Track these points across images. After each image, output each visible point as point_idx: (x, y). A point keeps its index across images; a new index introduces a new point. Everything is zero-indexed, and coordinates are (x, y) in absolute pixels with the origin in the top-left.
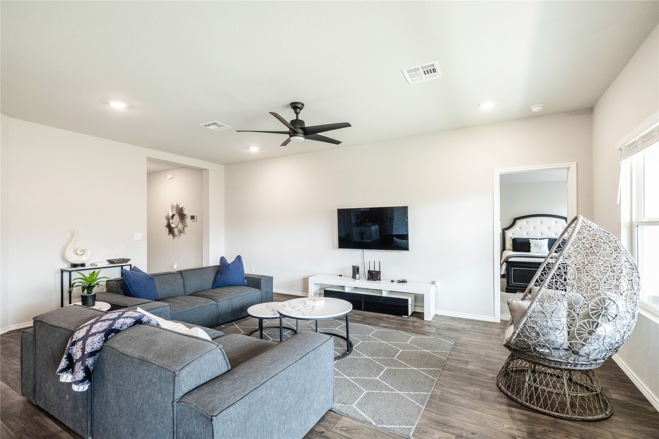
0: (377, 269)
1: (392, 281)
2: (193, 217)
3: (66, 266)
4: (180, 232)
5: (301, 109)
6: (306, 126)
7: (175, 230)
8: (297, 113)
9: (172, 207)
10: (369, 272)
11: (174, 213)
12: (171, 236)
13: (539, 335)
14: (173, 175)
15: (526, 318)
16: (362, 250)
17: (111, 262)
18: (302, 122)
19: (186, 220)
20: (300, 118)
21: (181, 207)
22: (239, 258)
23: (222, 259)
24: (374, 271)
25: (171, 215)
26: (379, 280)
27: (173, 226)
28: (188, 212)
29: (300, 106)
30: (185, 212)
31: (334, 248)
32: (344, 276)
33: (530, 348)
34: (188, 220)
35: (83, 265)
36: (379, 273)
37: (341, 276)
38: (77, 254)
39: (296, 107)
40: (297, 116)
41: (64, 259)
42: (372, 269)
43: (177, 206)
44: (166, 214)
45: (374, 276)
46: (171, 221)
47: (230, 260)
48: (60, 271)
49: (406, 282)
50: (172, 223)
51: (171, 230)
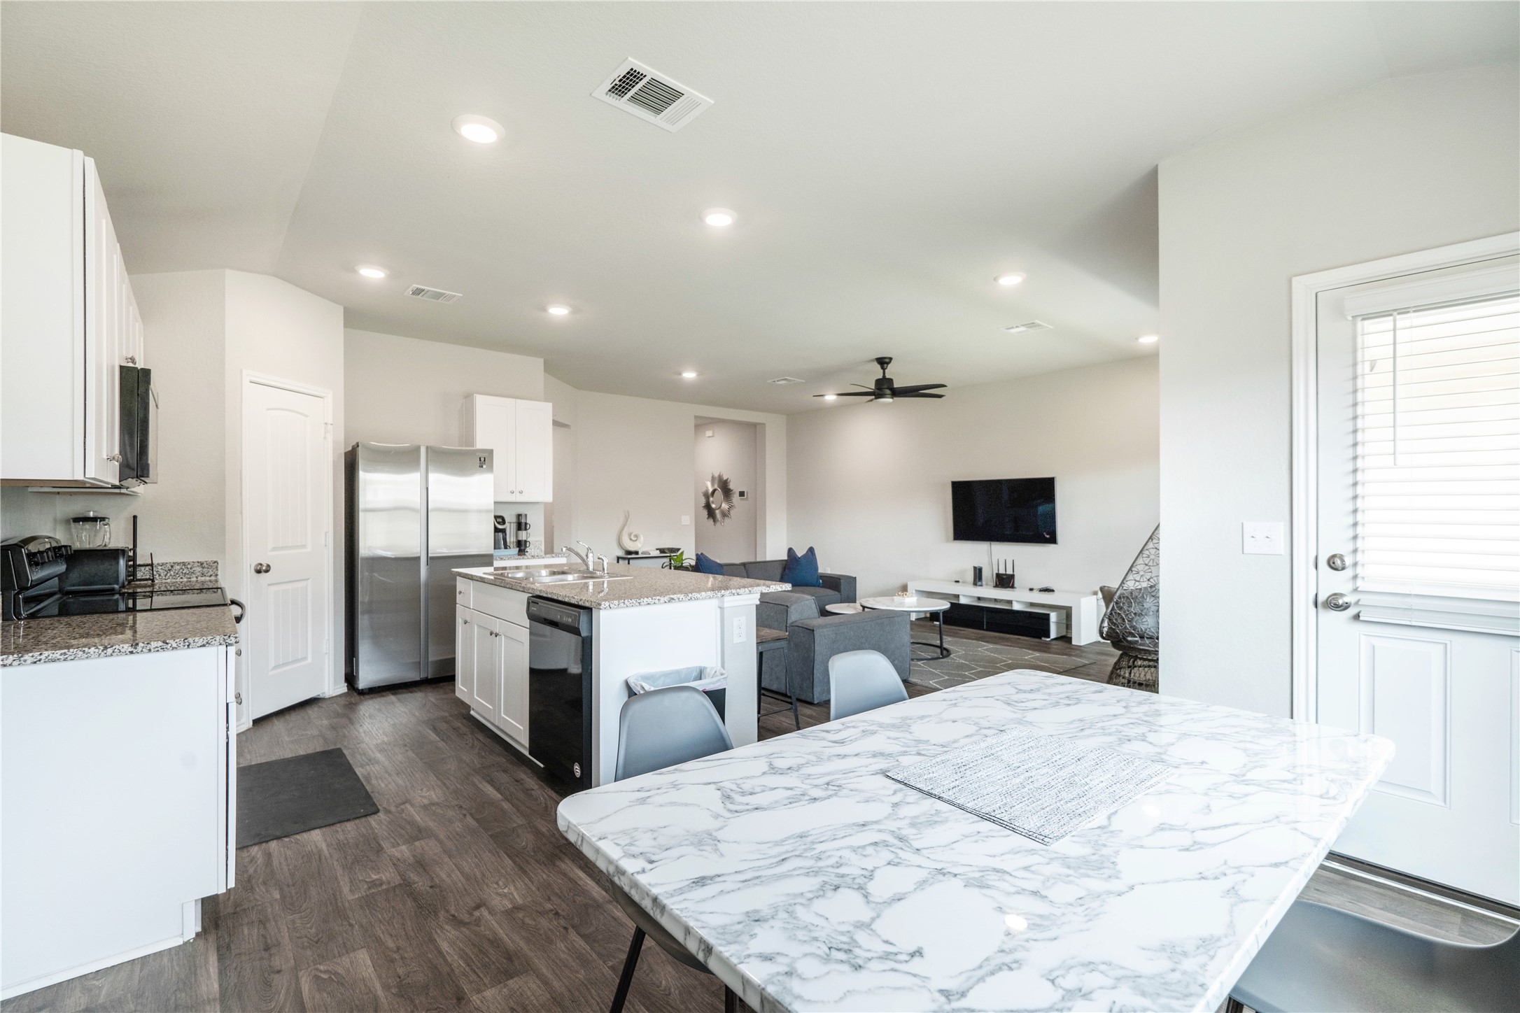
0: (1009, 572)
1: (1031, 590)
2: (742, 494)
3: (621, 553)
4: (724, 515)
5: (888, 363)
6: (895, 386)
7: (717, 512)
8: (884, 369)
9: (713, 479)
10: (998, 575)
11: (716, 487)
12: (711, 521)
13: (1124, 621)
14: (713, 433)
15: (1112, 604)
16: (989, 543)
17: (662, 551)
18: (891, 381)
19: (732, 498)
20: (888, 376)
21: (725, 479)
22: (811, 550)
23: (790, 551)
24: (1006, 574)
25: (711, 490)
26: (1013, 587)
27: (713, 506)
28: (734, 486)
29: (887, 360)
30: (731, 486)
31: (948, 541)
32: (964, 582)
33: (1119, 636)
34: (736, 498)
35: (637, 553)
36: (1012, 576)
37: (957, 582)
38: (631, 539)
39: (883, 362)
40: (884, 373)
41: (620, 545)
42: (1002, 571)
43: (720, 477)
44: (704, 490)
45: (1005, 581)
46: (711, 499)
47: (800, 553)
48: (616, 559)
49: (1053, 591)
50: (713, 502)
51: (711, 513)
